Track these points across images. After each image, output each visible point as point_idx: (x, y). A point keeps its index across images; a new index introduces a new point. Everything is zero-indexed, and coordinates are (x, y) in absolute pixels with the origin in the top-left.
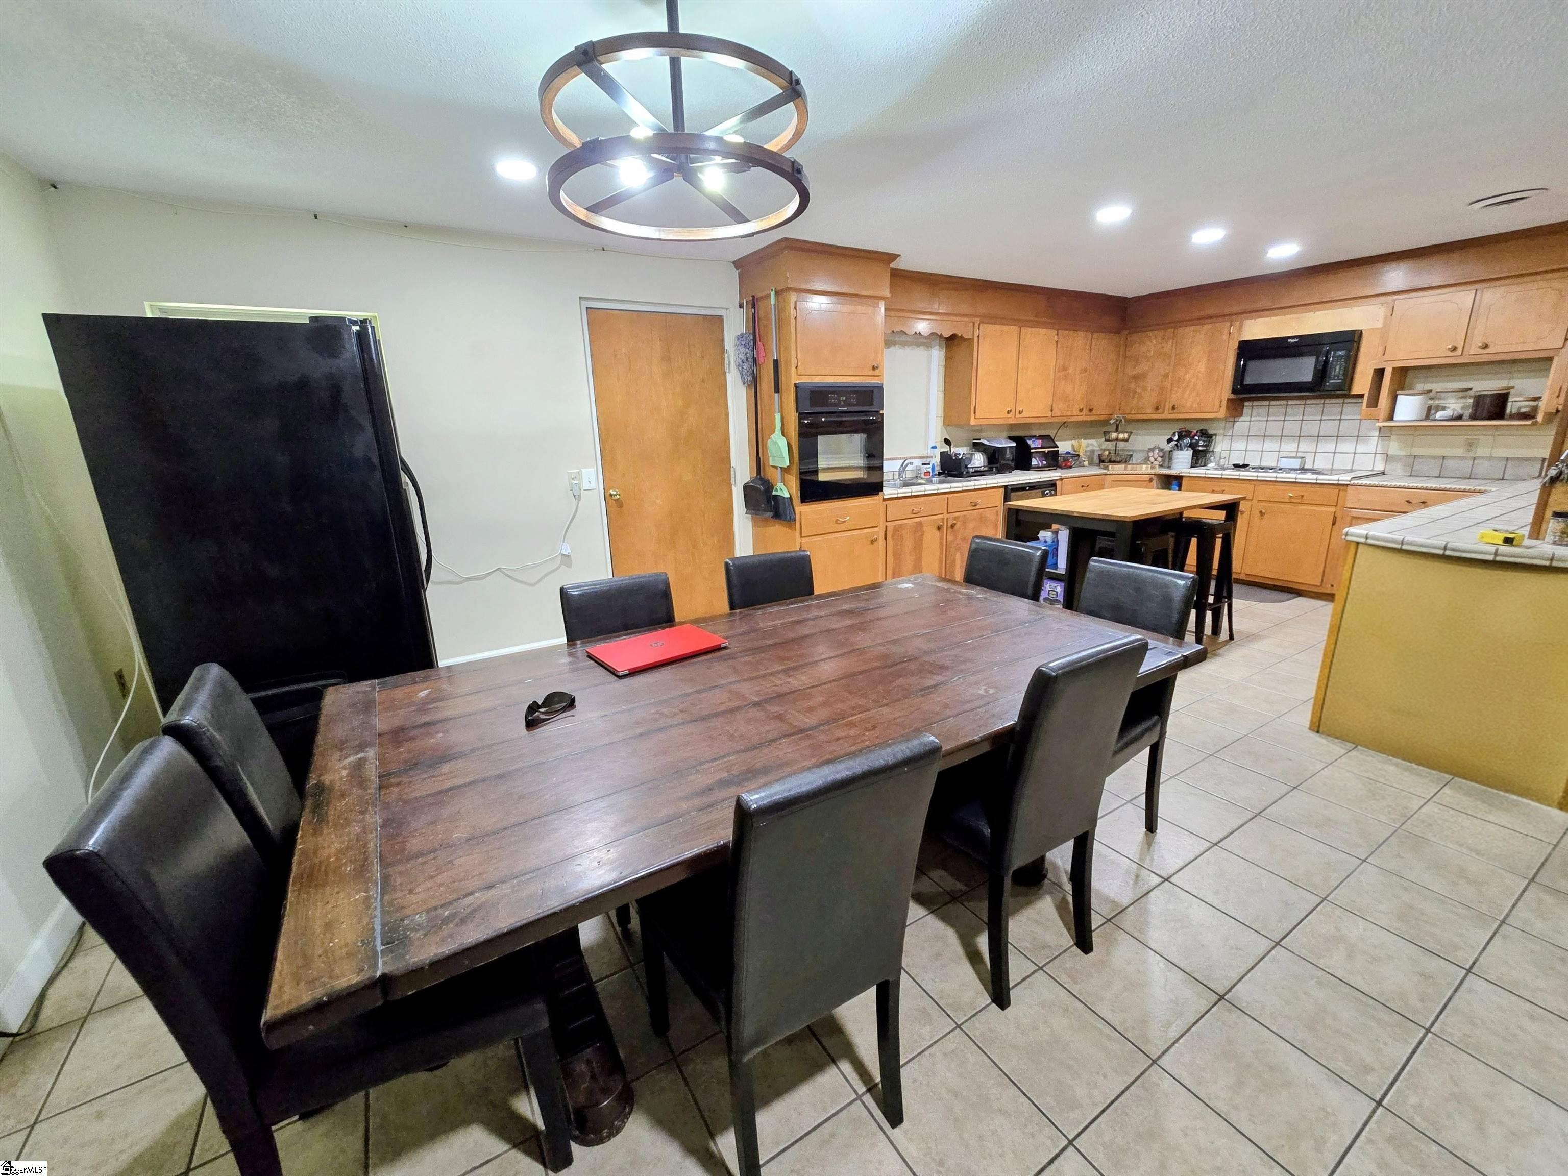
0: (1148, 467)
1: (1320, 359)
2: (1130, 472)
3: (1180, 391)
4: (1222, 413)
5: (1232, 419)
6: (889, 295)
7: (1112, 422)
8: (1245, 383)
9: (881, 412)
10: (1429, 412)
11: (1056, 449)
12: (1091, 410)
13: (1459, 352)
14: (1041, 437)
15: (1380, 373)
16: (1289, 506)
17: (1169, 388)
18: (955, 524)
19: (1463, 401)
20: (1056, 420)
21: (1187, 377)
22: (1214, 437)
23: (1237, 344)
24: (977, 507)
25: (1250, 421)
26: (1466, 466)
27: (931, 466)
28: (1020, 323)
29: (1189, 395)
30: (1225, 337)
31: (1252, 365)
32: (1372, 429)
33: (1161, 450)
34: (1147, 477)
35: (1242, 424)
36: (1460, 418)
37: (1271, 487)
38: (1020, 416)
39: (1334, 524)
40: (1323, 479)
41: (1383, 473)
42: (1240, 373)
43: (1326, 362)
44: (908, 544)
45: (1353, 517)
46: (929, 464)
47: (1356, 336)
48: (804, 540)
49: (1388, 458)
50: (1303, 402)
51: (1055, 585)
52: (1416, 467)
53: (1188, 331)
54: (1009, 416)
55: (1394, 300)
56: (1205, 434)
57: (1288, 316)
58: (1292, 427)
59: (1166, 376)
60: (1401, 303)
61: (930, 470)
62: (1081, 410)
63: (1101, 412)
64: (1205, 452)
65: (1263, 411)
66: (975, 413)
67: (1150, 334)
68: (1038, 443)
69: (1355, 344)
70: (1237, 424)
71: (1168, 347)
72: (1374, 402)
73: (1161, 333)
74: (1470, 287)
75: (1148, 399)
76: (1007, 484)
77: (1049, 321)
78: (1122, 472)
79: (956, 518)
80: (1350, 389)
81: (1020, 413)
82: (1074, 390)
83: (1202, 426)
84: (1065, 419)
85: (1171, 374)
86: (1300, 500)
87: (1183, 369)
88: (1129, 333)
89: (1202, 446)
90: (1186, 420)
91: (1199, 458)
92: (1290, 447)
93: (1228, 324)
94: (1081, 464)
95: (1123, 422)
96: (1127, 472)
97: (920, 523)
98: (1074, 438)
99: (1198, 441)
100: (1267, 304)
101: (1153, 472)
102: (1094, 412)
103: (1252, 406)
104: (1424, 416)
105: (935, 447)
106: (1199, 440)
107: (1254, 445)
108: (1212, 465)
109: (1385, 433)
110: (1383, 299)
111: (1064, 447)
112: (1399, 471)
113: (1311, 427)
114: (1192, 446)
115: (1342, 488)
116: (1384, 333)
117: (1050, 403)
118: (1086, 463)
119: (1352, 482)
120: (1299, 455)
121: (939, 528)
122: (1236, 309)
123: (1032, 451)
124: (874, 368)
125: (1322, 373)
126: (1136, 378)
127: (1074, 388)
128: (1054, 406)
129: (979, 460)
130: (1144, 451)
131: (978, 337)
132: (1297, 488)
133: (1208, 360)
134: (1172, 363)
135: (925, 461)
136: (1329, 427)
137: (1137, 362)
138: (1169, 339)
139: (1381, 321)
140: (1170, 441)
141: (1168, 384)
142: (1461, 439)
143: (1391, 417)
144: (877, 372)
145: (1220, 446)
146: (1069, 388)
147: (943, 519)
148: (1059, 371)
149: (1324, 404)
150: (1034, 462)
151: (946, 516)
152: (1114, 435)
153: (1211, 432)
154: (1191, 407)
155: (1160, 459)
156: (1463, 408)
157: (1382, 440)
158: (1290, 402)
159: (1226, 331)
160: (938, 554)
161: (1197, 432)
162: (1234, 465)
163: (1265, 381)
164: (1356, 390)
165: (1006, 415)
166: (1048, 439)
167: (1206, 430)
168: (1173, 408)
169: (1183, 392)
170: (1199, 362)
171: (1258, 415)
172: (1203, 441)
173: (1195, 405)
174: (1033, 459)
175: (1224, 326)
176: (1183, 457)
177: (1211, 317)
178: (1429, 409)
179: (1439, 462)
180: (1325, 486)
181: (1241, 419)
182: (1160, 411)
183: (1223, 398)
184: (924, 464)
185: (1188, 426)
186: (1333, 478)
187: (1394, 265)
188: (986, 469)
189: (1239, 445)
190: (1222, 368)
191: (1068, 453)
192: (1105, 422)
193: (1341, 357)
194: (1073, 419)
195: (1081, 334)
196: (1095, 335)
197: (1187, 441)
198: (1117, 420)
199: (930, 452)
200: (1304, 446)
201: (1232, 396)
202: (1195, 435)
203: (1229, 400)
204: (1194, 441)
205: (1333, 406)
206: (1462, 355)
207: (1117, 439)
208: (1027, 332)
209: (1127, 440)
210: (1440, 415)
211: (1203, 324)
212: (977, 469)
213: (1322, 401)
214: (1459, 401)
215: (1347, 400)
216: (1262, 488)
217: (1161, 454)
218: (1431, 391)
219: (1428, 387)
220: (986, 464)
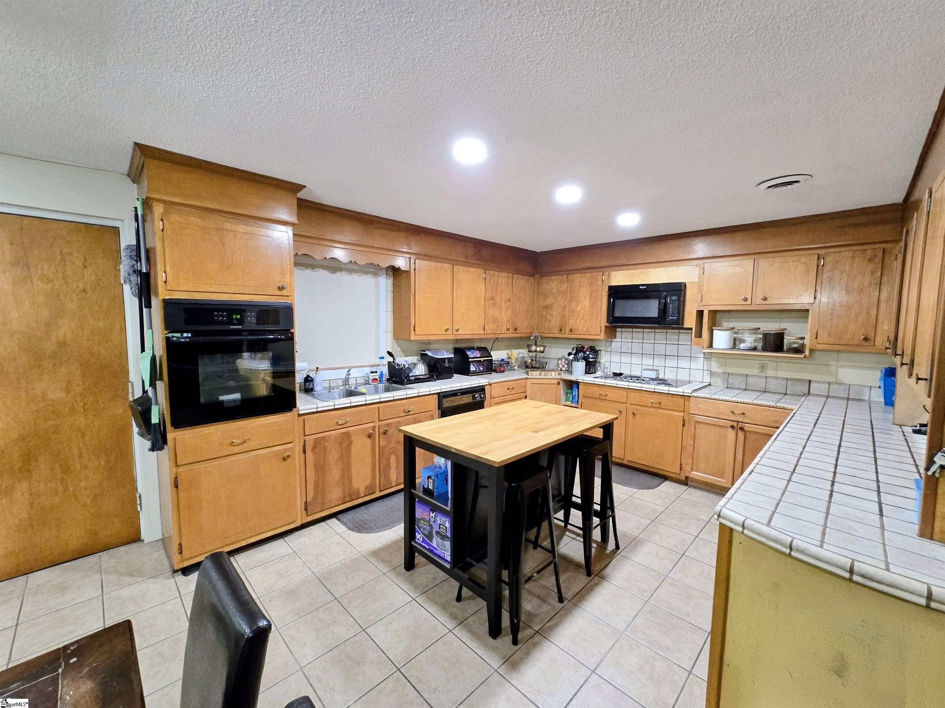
0: (555, 374)
1: (661, 301)
2: (544, 377)
3: (575, 317)
4: (602, 336)
5: (610, 340)
6: (297, 222)
7: (532, 338)
8: (615, 316)
9: (292, 331)
10: (735, 342)
11: (491, 358)
12: (516, 330)
13: (749, 302)
14: (480, 349)
15: (700, 314)
16: (652, 409)
17: (567, 315)
18: (387, 431)
19: (755, 336)
20: (491, 336)
21: (578, 308)
22: (599, 352)
23: (607, 288)
24: (411, 413)
25: (621, 342)
26: (761, 383)
27: (378, 374)
28: (454, 262)
29: (581, 321)
30: (600, 283)
31: (619, 303)
32: (699, 352)
33: (566, 359)
34: (556, 382)
35: (616, 344)
36: (755, 349)
37: (637, 394)
38: (457, 333)
39: (683, 426)
40: (673, 390)
41: (710, 385)
42: (611, 309)
43: (666, 303)
44: (333, 455)
45: (696, 422)
46: (376, 372)
47: (683, 287)
48: (181, 469)
49: (712, 374)
50: (653, 330)
51: (444, 519)
52: (730, 381)
53: (577, 277)
54: (447, 333)
55: (704, 263)
56: (593, 350)
57: (638, 271)
58: (648, 348)
59: (565, 307)
60: (709, 265)
61: (377, 377)
62: (508, 330)
63: (523, 330)
64: (595, 362)
65: (629, 335)
66: (414, 330)
67: (553, 278)
68: (477, 354)
69: (683, 292)
70: (613, 343)
71: (564, 287)
72: (699, 335)
73: (559, 277)
74: (750, 257)
75: (554, 322)
76: (439, 391)
77: (477, 262)
78: (538, 377)
79: (387, 425)
80: (683, 324)
81: (457, 331)
82: (501, 314)
83: (590, 344)
84: (496, 336)
85: (568, 306)
86: (659, 406)
87: (575, 303)
88: (540, 276)
89: (592, 358)
90: (581, 339)
91: (591, 367)
92: (648, 362)
93: (601, 273)
94: (513, 369)
95: (539, 338)
96: (541, 377)
97: (347, 434)
98: (508, 349)
99: (588, 355)
100: (625, 262)
101: (559, 377)
102: (518, 331)
103: (622, 331)
104: (732, 347)
105: (383, 358)
106: (590, 354)
107: (626, 359)
108: (599, 373)
109: (708, 357)
110: (696, 262)
111: (497, 355)
112: (720, 383)
113: (661, 349)
114: (585, 359)
115: (686, 398)
116: (700, 284)
117: (482, 324)
118: (516, 368)
119: (693, 394)
120: (655, 368)
121: (370, 436)
122: (603, 264)
123: (470, 360)
124: (281, 288)
125: (663, 311)
126: (546, 307)
127: (501, 312)
128: (486, 326)
129: (421, 370)
130: (556, 359)
131: (415, 269)
132: (655, 396)
133: (590, 298)
134: (568, 299)
135: (374, 369)
136: (671, 350)
137: (546, 297)
138: (565, 282)
139: (697, 277)
140: (570, 354)
141: (566, 313)
142: (756, 363)
143: (711, 346)
144: (284, 292)
145: (604, 358)
146: (497, 313)
147: (374, 427)
148: (488, 300)
149: (667, 332)
150: (472, 368)
151: (377, 424)
152: (533, 348)
153: (597, 348)
154: (582, 330)
155: (566, 366)
156: (755, 341)
157: (707, 361)
158: (645, 330)
159: (600, 278)
160: (369, 460)
161: (588, 348)
162: (613, 373)
163: (628, 315)
164: (687, 325)
165: (444, 333)
166: (484, 351)
167: (593, 347)
168: (571, 330)
169: (576, 320)
170: (585, 299)
171: (626, 338)
172: (592, 355)
173: (585, 329)
174: (471, 366)
175: (598, 275)
176: (580, 366)
177: (589, 268)
178: (735, 340)
179: (744, 378)
180: (675, 396)
181: (616, 340)
182: (562, 332)
183: (602, 325)
184: (372, 372)
185: (583, 343)
186: (679, 390)
187: (701, 239)
188: (427, 376)
189: (616, 358)
190: (599, 304)
191: (503, 360)
192: (528, 338)
193: (675, 300)
194: (502, 336)
195: (504, 274)
196: (515, 276)
197: (581, 355)
198: (535, 337)
199: (378, 361)
200: (658, 362)
201: (608, 324)
202: (587, 351)
203: (606, 327)
204: (586, 355)
205: (672, 335)
206: (751, 304)
207: (536, 351)
208: (460, 270)
209: (543, 352)
210: (742, 346)
211: (585, 273)
212: (416, 377)
213: (665, 331)
214: (752, 336)
215: (681, 331)
216: (632, 394)
217: (567, 362)
218: (734, 328)
219: (732, 325)
220: (427, 373)
